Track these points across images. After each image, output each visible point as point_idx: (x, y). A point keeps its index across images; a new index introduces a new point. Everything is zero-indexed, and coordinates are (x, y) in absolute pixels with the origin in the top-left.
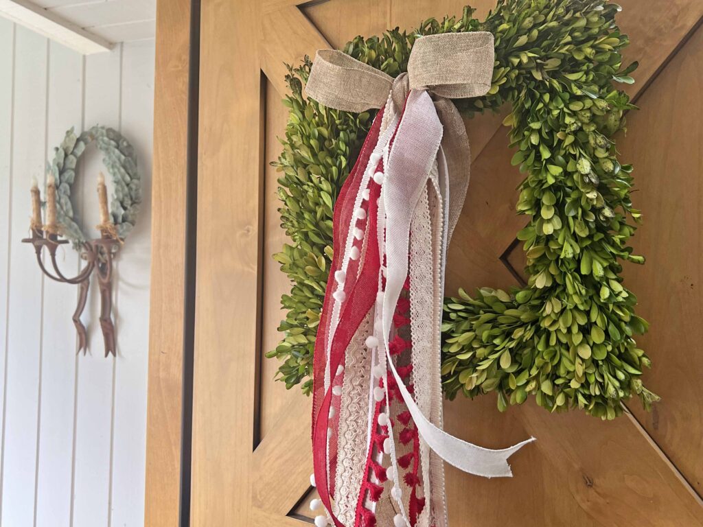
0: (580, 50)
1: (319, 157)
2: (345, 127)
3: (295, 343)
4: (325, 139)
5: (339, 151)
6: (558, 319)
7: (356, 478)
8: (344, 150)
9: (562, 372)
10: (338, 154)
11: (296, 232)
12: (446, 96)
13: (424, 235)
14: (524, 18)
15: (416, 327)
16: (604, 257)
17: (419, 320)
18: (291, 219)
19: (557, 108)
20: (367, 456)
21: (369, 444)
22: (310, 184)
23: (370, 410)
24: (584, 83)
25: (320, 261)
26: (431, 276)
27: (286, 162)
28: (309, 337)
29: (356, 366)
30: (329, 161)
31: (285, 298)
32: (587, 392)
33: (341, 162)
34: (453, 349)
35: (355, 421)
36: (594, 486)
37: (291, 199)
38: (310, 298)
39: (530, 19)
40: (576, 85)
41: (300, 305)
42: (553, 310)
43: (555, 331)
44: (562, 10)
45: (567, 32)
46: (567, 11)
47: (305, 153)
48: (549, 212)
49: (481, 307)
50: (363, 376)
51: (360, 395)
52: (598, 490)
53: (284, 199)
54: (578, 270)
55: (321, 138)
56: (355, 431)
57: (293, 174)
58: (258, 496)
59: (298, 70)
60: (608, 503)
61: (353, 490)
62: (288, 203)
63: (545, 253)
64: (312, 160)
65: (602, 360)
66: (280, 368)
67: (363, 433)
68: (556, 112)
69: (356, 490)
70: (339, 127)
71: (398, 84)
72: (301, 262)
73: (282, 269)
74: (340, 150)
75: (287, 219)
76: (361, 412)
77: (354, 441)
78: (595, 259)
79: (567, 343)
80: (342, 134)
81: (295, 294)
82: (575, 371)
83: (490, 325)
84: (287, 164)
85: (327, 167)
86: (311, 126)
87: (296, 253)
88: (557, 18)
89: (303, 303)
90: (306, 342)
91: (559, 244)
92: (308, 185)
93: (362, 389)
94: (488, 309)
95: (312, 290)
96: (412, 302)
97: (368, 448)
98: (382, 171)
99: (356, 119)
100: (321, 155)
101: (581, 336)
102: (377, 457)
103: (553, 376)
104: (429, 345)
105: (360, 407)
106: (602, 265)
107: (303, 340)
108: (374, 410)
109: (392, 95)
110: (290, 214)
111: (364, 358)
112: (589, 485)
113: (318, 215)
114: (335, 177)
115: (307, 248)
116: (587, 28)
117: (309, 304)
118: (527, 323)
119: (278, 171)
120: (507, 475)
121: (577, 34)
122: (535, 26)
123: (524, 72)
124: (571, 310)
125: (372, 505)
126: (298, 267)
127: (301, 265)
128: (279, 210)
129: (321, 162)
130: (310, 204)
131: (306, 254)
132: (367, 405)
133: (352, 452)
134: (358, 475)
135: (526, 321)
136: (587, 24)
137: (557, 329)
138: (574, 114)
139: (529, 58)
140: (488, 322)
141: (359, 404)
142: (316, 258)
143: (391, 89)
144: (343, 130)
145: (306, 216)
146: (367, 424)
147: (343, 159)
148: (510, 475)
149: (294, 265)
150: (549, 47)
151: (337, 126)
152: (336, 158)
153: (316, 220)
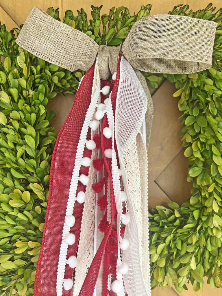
1: (19, 105)
2: (42, 81)
4: (23, 89)
22: (10, 127)
25: (25, 196)
30: (28, 108)
33: (39, 110)
42: (218, 224)
55: (20, 89)
64: (13, 106)
70: (37, 80)
74: (39, 100)
80: (41, 87)
85: (25, 112)
86: (9, 76)
92: (7, 128)
99: (53, 75)
113: (19, 154)
129: (21, 109)
130: (9, 144)
147: (41, 107)
151: (35, 79)
152: (34, 106)
153: (16, 158)
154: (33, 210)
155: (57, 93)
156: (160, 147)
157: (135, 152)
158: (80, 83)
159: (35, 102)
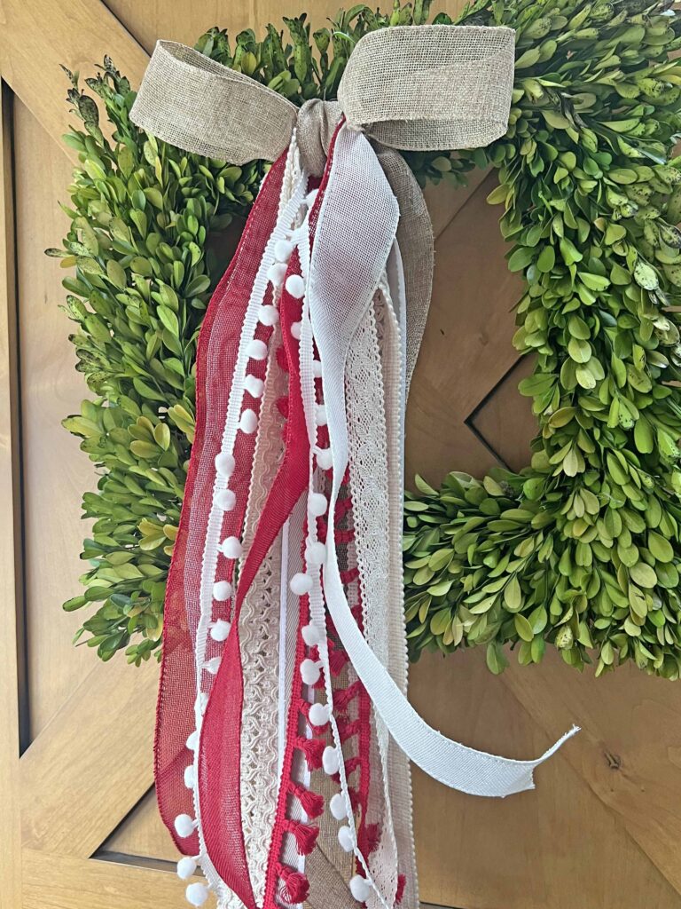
0: (630, 82)
1: (149, 244)
2: (195, 190)
3: (117, 580)
4: (157, 210)
5: (184, 234)
6: (595, 523)
7: (262, 814)
8: (195, 231)
9: (604, 608)
10: (183, 240)
11: (107, 379)
12: (394, 146)
13: (372, 388)
14: (533, 19)
15: (365, 547)
16: (672, 424)
17: (369, 534)
18: (96, 355)
19: (592, 178)
20: (280, 773)
21: (282, 753)
22: (132, 291)
23: (282, 694)
24: (640, 137)
25: (160, 433)
26: (384, 459)
27: (81, 250)
28: (143, 567)
29: (255, 620)
30: (168, 251)
31: (90, 499)
32: (650, 640)
33: (190, 255)
34: (420, 580)
35: (254, 715)
36: (621, 768)
37: (94, 317)
38: (140, 498)
39: (546, 21)
40: (625, 141)
41: (120, 510)
42: (586, 512)
43: (590, 544)
44: (606, 10)
45: (611, 48)
46: (616, 11)
47: (122, 235)
48: (581, 351)
49: (457, 507)
50: (265, 637)
51: (261, 669)
52: (627, 772)
53: (81, 317)
54: (631, 445)
55: (151, 209)
56: (256, 733)
57: (98, 273)
58: (34, 831)
59: (95, 81)
60: (643, 791)
61: (258, 834)
62: (89, 326)
63: (574, 418)
64: (136, 249)
65: (674, 589)
66: (85, 624)
67: (270, 734)
68: (590, 185)
69: (263, 834)
70: (185, 190)
71: (306, 118)
72: (120, 434)
73: (83, 447)
74: (188, 231)
75: (90, 355)
76: (265, 700)
77: (255, 750)
78: (660, 428)
79: (610, 562)
80: (190, 203)
81: (108, 491)
82: (628, 607)
83: (475, 536)
84: (86, 253)
85: (163, 261)
86: (130, 185)
87: (108, 419)
88: (592, 22)
89: (127, 506)
90: (141, 576)
91: (602, 405)
92: (127, 293)
93: (266, 659)
94: (471, 509)
95: (142, 482)
96: (355, 505)
97: (281, 760)
98: (299, 272)
99: (216, 176)
100: (153, 239)
101: (636, 552)
102: (300, 775)
103: (591, 615)
104: (385, 576)
105: (263, 690)
106: (673, 438)
107: (133, 573)
108: (290, 694)
109: (298, 136)
110: (94, 347)
111: (268, 605)
112: (614, 767)
113: (150, 349)
114: (179, 281)
115: (130, 408)
116: (644, 46)
117: (137, 507)
118: (537, 530)
119: (63, 265)
120: (528, 788)
121: (629, 53)
122: (552, 34)
123: (530, 113)
124: (617, 509)
125: (298, 860)
126: (115, 443)
127: (122, 439)
128: (71, 338)
129: (152, 253)
130: (132, 328)
131: (128, 418)
132: (275, 684)
133: (251, 770)
134: (264, 807)
135: (537, 528)
136: (644, 39)
137: (594, 541)
138: (621, 189)
139: (544, 88)
140: (473, 531)
141: (261, 686)
142: (152, 427)
143: (294, 125)
144: (190, 196)
145: (127, 349)
146: (277, 718)
147: (193, 247)
148: (532, 786)
149: (107, 440)
150: (574, 74)
151: (180, 187)
152: (180, 245)
153: (146, 358)
154: (180, 467)
155: (234, 217)
156: (480, 336)
157: (372, 332)
158: (261, 187)
159: (182, 237)
